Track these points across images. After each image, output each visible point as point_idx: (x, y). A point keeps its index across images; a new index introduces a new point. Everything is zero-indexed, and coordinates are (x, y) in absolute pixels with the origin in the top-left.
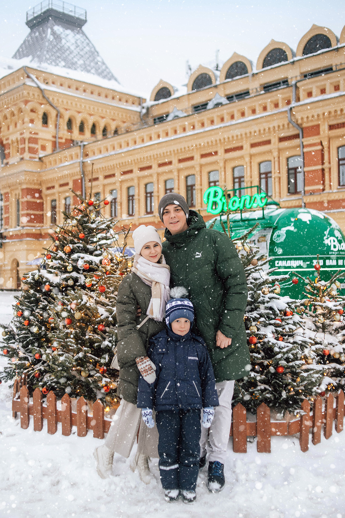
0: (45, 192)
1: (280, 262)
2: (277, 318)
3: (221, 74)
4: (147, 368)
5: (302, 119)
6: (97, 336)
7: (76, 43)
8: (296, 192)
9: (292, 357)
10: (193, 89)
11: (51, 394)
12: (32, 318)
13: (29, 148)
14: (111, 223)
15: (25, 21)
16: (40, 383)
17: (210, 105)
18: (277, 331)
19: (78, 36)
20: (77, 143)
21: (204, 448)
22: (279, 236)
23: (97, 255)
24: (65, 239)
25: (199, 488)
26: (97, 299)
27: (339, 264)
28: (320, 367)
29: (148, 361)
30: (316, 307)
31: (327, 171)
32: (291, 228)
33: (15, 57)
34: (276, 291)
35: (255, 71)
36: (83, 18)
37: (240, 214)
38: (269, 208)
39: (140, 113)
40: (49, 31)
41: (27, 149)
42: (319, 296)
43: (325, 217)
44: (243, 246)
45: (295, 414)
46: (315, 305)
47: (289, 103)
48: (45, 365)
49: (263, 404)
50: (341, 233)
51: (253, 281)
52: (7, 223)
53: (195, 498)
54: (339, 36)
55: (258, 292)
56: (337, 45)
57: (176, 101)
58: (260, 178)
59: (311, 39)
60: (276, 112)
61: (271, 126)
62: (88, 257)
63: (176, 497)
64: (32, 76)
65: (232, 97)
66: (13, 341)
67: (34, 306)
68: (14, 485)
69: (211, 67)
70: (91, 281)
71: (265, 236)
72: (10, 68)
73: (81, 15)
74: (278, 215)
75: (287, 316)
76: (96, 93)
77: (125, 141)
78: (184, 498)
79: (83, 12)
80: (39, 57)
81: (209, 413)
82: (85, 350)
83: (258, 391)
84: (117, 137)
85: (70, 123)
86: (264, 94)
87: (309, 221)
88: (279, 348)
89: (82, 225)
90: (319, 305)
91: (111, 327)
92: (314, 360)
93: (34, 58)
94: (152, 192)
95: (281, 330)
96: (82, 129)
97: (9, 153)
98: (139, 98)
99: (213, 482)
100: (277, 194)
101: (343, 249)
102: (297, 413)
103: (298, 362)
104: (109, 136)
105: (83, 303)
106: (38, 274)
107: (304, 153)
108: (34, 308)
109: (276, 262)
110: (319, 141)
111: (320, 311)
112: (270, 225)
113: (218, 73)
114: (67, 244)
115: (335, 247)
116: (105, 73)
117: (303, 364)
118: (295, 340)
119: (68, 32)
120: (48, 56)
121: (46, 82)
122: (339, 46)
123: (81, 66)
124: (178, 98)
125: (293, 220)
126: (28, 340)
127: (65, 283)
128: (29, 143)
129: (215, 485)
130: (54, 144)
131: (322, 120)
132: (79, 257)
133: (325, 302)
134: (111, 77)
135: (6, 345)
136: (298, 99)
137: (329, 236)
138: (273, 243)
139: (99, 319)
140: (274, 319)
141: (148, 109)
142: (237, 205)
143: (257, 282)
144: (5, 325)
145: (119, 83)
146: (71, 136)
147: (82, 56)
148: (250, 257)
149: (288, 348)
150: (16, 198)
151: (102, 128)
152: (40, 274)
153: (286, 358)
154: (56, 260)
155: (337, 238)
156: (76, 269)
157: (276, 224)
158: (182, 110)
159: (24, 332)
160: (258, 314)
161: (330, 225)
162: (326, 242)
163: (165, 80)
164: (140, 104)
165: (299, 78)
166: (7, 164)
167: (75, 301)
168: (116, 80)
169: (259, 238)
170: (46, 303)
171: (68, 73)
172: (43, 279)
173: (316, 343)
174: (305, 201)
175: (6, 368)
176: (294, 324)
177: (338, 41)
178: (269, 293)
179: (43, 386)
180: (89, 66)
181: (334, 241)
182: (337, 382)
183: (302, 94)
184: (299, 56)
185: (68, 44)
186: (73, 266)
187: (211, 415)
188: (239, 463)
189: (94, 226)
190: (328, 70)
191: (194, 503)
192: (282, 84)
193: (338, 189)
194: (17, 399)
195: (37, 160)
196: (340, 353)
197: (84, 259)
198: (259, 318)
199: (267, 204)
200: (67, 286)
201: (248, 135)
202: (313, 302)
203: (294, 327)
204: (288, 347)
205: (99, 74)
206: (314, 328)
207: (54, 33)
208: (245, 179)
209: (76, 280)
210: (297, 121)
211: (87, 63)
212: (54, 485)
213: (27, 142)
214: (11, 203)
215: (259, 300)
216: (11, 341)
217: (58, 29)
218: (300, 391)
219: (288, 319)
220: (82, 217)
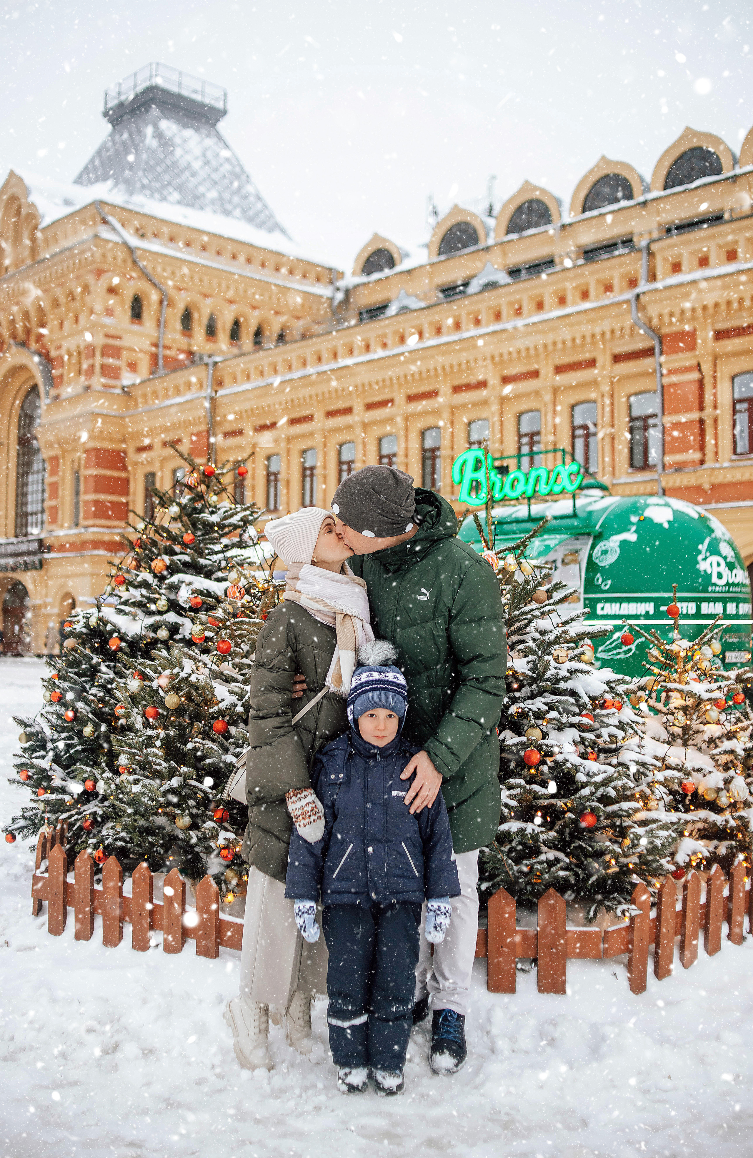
0: (132, 456)
1: (607, 605)
2: (584, 712)
3: (498, 225)
4: (308, 809)
5: (660, 316)
6: (209, 744)
7: (204, 155)
8: (645, 466)
9: (613, 793)
10: (440, 253)
11: (112, 863)
12: (80, 705)
13: (102, 366)
14: (251, 515)
15: (102, 108)
16: (92, 841)
17: (474, 287)
18: (583, 740)
19: (209, 142)
20: (201, 359)
21: (423, 982)
22: (605, 552)
23: (219, 580)
24: (154, 543)
25: (411, 1065)
26: (214, 667)
27: (729, 611)
28: (673, 817)
29: (311, 794)
30: (670, 693)
31: (709, 422)
32: (631, 537)
33: (79, 181)
34: (584, 658)
35: (567, 219)
36: (220, 105)
37: (526, 507)
38: (586, 496)
39: (331, 299)
40: (149, 130)
41: (97, 368)
42: (676, 672)
43: (700, 515)
44: (519, 563)
45: (619, 913)
46: (668, 691)
47: (633, 283)
48: (106, 803)
49: (552, 890)
50: (734, 549)
51: (537, 636)
52: (54, 520)
53: (400, 1087)
54: (738, 152)
55: (547, 657)
56: (734, 168)
57: (404, 277)
58: (574, 437)
59: (681, 157)
60: (606, 302)
61: (598, 330)
62: (201, 583)
63: (361, 1085)
64: (110, 218)
65: (518, 271)
66: (42, 753)
67: (86, 682)
68: (23, 1050)
69: (479, 209)
70: (204, 630)
71: (577, 552)
72: (67, 202)
73: (217, 99)
74: (605, 509)
75: (607, 708)
76: (242, 259)
77: (299, 357)
78: (379, 1087)
79: (220, 94)
80: (128, 182)
81: (438, 912)
82: (185, 773)
83: (541, 863)
84: (282, 348)
85: (187, 318)
86: (585, 264)
87: (669, 522)
88: (588, 775)
89: (189, 516)
90: (675, 689)
91: (242, 725)
92: (662, 803)
93: (116, 184)
94: (353, 462)
95: (593, 738)
96: (211, 331)
97: (61, 376)
98: (330, 269)
99: (442, 1053)
100: (609, 469)
101: (736, 582)
102: (623, 912)
103: (625, 805)
104: (266, 346)
105: (183, 675)
106: (96, 615)
107: (663, 387)
108: (87, 686)
109: (599, 606)
110: (694, 362)
111: (677, 701)
112: (588, 530)
113: (491, 222)
114: (159, 554)
115: (720, 576)
116: (262, 216)
117: (636, 810)
118: (621, 760)
119: (189, 133)
120: (146, 181)
121: (140, 233)
122: (738, 171)
123: (213, 202)
124: (409, 272)
125: (634, 519)
126: (72, 751)
127: (152, 635)
128: (103, 355)
129: (445, 1060)
130: (155, 358)
131: (701, 320)
132: (182, 582)
133: (687, 683)
134: (275, 227)
135: (27, 761)
136: (653, 277)
137: (708, 554)
138: (592, 566)
139: (216, 708)
140: (579, 714)
141: (348, 293)
142: (520, 488)
143: (546, 638)
144: (26, 721)
145: (290, 238)
146: (189, 345)
147: (216, 183)
148: (532, 585)
149: (604, 775)
150: (73, 468)
151: (252, 329)
152: (101, 614)
153: (602, 795)
154: (136, 587)
155: (725, 558)
156: (174, 606)
157: (601, 527)
158: (417, 296)
159: (64, 735)
160: (545, 704)
161: (711, 531)
162: (703, 566)
163: (383, 233)
164: (331, 282)
165: (655, 235)
166: (57, 397)
167: (167, 672)
168: (283, 231)
169: (566, 555)
170: (112, 675)
171: (185, 217)
172: (105, 625)
173: (668, 767)
174: (664, 484)
175: (25, 810)
176: (621, 726)
177: (735, 161)
178: (570, 660)
179: (96, 847)
180: (230, 202)
181: (719, 565)
182: (711, 849)
183: (660, 267)
184: (658, 190)
185: (188, 158)
186: (168, 600)
187: (443, 916)
188: (498, 1015)
189: (215, 518)
190: (716, 219)
191: (398, 1097)
192: (620, 245)
193: (732, 461)
194: (42, 873)
195: (118, 391)
196: (718, 790)
197: (192, 587)
198: (548, 712)
199: (581, 488)
200: (155, 642)
201: (550, 348)
202: (664, 684)
203: (620, 734)
204: (605, 772)
205: (250, 220)
206: (665, 736)
207: (159, 135)
208: (543, 438)
209: (174, 629)
210: (650, 321)
211: (226, 195)
212: (108, 1053)
213: (98, 353)
214: (63, 479)
215: (548, 674)
216: (37, 754)
217: (167, 126)
218: (631, 866)
219: (608, 715)
220: (190, 500)
